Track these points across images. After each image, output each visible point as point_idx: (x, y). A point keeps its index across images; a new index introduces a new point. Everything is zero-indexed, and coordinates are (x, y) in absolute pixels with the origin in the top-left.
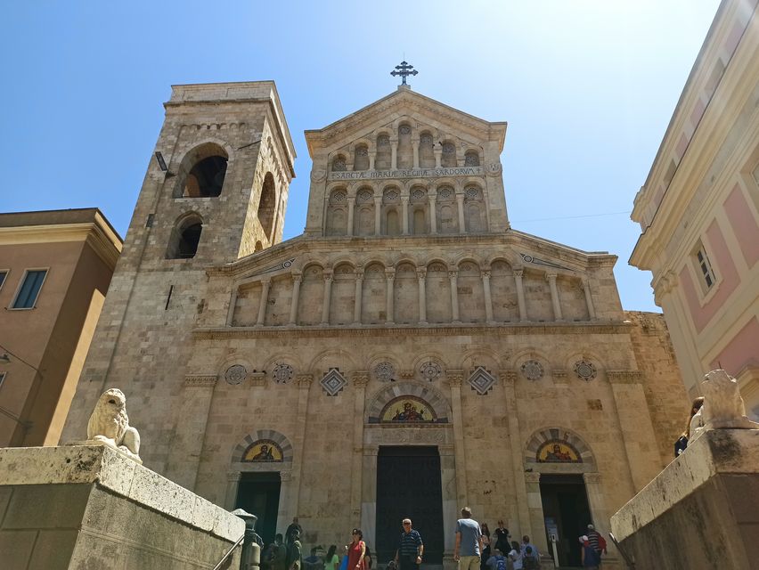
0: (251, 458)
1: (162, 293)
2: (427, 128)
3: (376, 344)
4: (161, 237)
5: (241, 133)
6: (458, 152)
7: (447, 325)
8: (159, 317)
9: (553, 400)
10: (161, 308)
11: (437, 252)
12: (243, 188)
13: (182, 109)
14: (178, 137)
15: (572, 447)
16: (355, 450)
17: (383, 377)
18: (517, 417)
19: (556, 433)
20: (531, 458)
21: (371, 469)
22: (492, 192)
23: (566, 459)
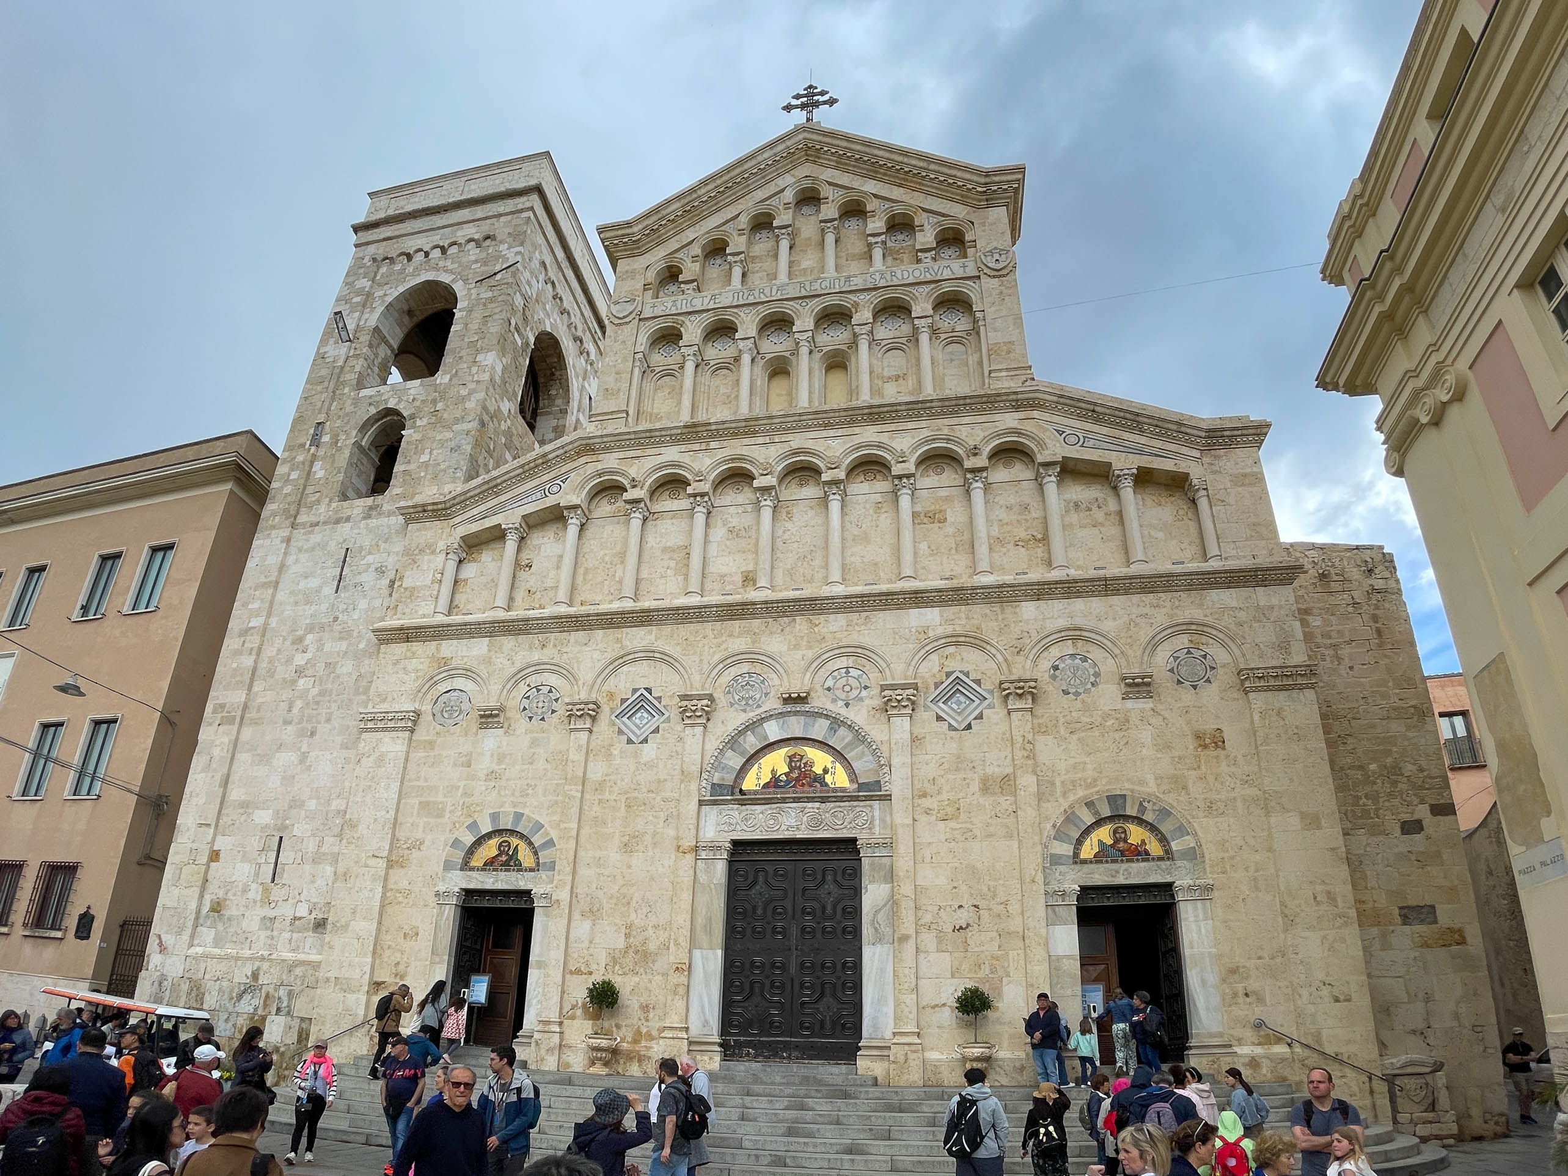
1: (329, 563)
2: (853, 195)
3: (731, 635)
4: (333, 463)
5: (483, 254)
6: (920, 235)
7: (885, 588)
8: (324, 607)
9: (1117, 735)
10: (329, 590)
11: (869, 439)
13: (383, 231)
14: (373, 281)
15: (1153, 828)
16: (681, 849)
17: (744, 703)
18: (1035, 773)
19: (1120, 802)
20: (1061, 856)
21: (712, 886)
22: (993, 309)
23: (1139, 854)
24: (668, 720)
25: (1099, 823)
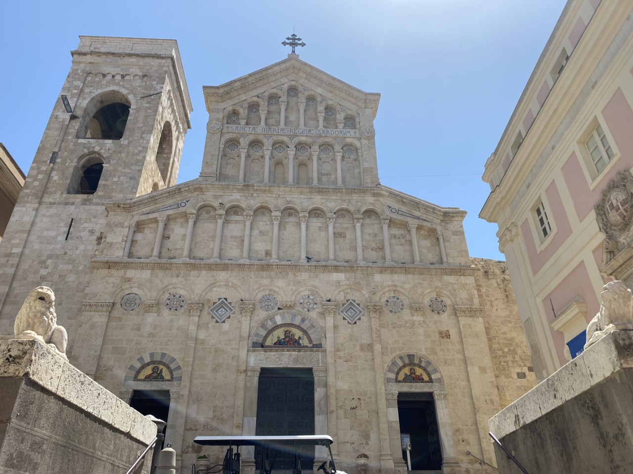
0: (143, 377)
1: (62, 224)
2: (313, 93)
3: (262, 278)
4: (63, 174)
5: (144, 84)
6: (338, 116)
7: (324, 263)
8: (59, 246)
9: (410, 330)
10: (62, 238)
11: (317, 201)
12: (143, 133)
13: (89, 58)
14: (84, 83)
15: (425, 370)
16: (240, 371)
17: (267, 307)
18: (380, 343)
19: (412, 357)
20: (391, 379)
21: (253, 388)
22: (366, 153)
23: (420, 380)
24: (234, 313)
25: (404, 366)
